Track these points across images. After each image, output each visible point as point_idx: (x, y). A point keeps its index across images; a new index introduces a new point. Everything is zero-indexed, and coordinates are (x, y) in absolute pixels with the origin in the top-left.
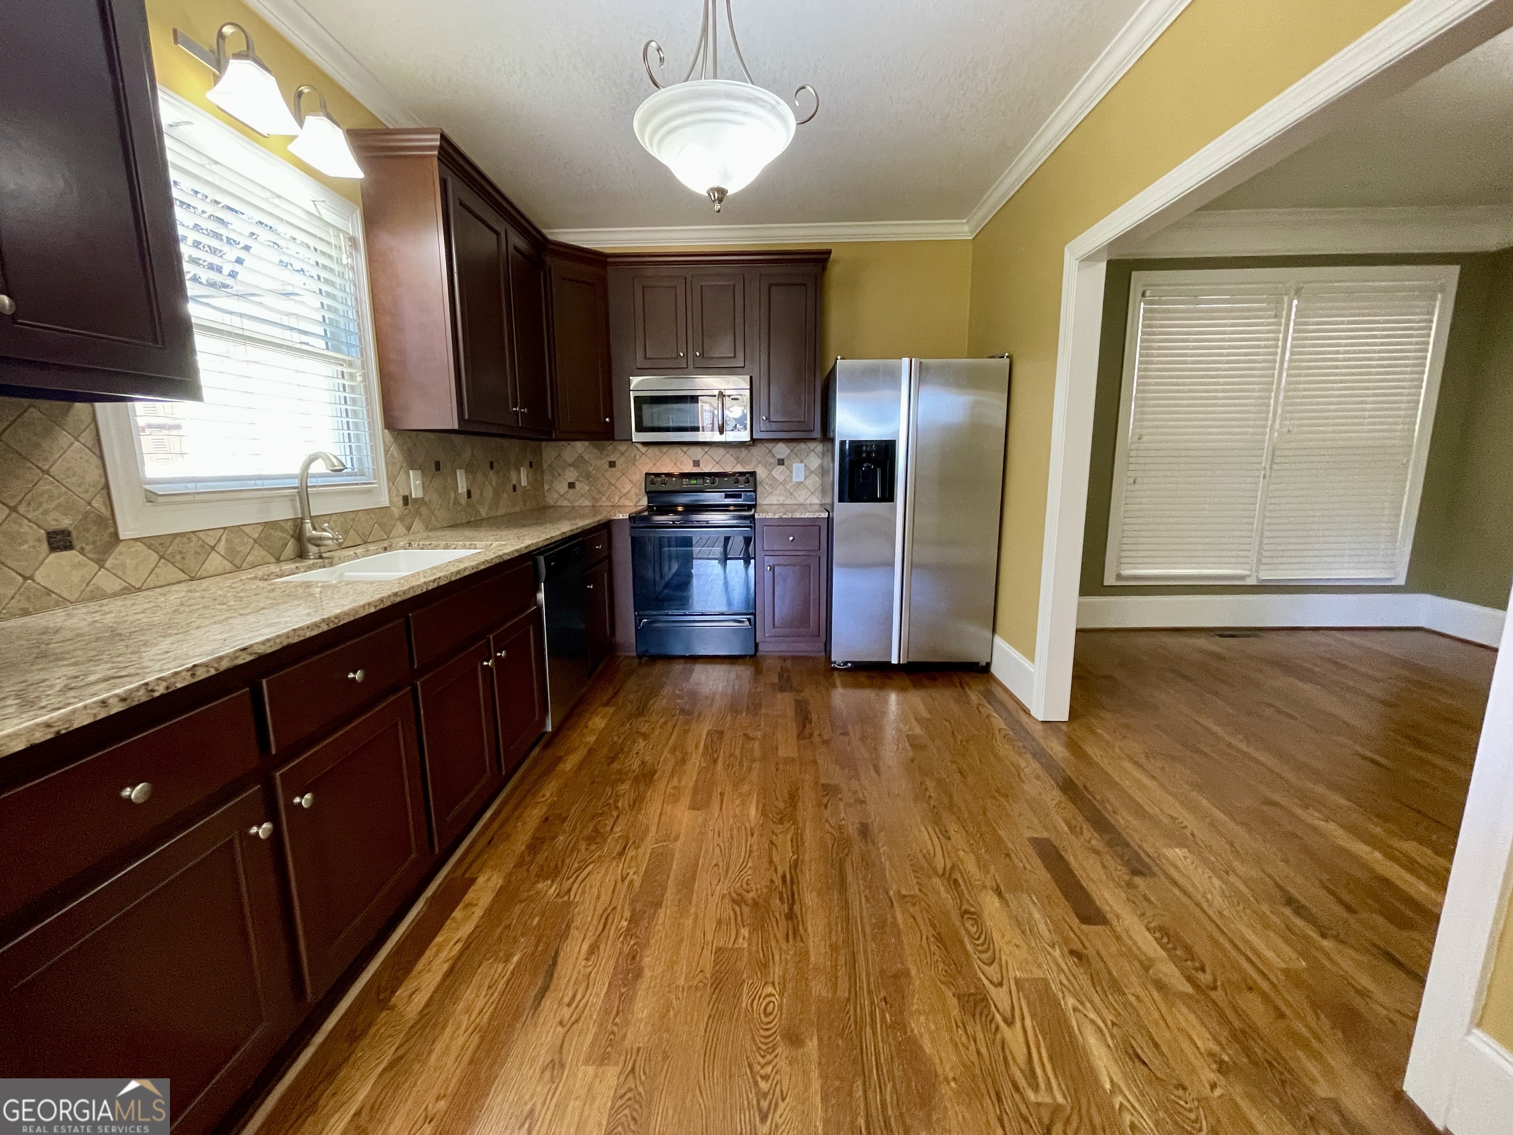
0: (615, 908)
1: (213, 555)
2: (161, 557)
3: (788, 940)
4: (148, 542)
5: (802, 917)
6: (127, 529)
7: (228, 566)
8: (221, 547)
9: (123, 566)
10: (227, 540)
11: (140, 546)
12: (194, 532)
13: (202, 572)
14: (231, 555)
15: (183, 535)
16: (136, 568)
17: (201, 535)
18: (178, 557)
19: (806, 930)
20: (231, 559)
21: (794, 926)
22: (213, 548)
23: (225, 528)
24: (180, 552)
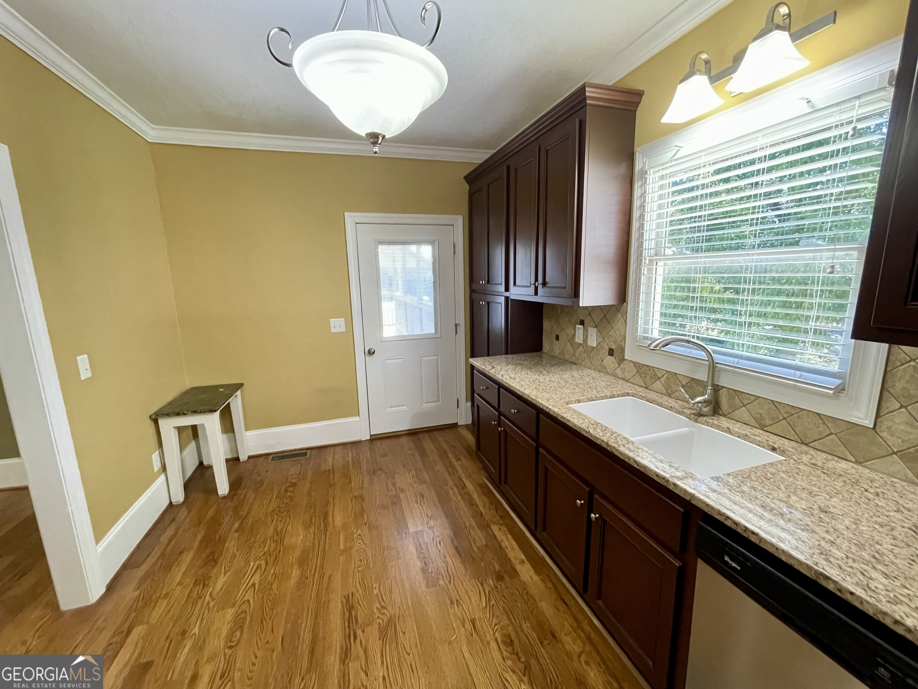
0: (450, 582)
1: (658, 382)
2: (638, 372)
3: (352, 593)
4: (635, 364)
5: (344, 610)
6: (628, 356)
7: (664, 391)
8: (663, 380)
9: (625, 369)
10: (666, 377)
11: (632, 365)
12: (652, 367)
13: (650, 387)
14: (667, 386)
15: (647, 366)
16: (628, 372)
17: (656, 370)
18: (643, 375)
19: (342, 602)
20: (667, 388)
21: (349, 602)
22: (659, 378)
23: (667, 371)
24: (645, 374)
